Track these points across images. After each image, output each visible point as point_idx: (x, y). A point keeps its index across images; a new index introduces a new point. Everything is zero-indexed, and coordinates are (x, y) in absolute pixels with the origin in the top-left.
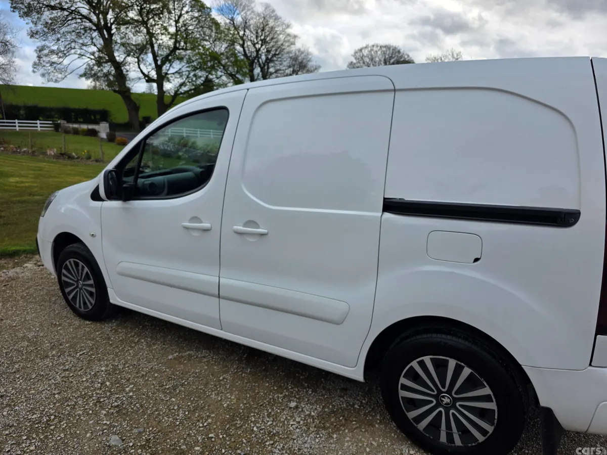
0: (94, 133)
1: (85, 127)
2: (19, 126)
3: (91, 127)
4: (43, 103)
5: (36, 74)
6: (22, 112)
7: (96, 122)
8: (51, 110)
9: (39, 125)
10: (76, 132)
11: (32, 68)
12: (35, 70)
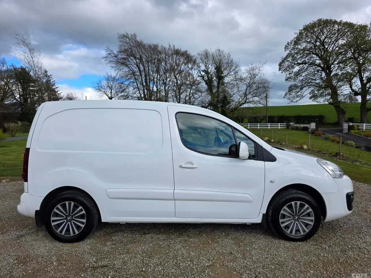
0: (306, 129)
1: (302, 126)
2: (270, 126)
3: (305, 125)
4: (287, 114)
5: (285, 98)
6: (276, 119)
7: (309, 123)
8: (290, 117)
9: (279, 126)
10: (297, 129)
11: (284, 96)
12: (285, 97)
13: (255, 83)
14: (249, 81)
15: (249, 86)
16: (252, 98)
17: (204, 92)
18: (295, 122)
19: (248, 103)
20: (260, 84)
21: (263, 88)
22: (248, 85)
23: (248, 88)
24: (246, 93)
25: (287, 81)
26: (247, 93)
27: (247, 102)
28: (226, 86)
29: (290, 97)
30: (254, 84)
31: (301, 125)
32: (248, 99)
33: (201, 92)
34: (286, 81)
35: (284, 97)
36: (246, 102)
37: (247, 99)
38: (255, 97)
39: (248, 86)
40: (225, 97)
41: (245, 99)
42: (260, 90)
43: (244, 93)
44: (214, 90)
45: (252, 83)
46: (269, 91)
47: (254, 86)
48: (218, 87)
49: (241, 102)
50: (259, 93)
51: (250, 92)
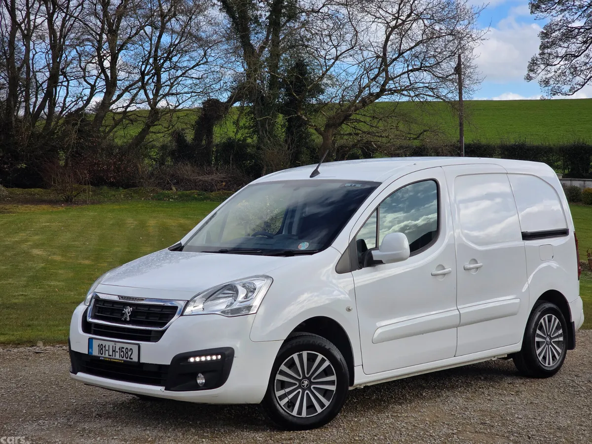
10: (574, 197)
11: (526, 72)
12: (532, 74)
13: (419, 17)
14: (395, 11)
15: (396, 27)
16: (406, 75)
17: (216, 43)
18: (566, 171)
19: (392, 92)
20: (440, 21)
21: (451, 38)
22: (393, 23)
23: (391, 37)
24: (385, 54)
25: (538, 14)
26: (390, 55)
27: (390, 90)
28: (304, 24)
29: (549, 75)
30: (415, 20)
31: (587, 183)
32: (392, 79)
33: (205, 44)
34: (532, 12)
35: (529, 78)
36: (385, 90)
37: (388, 79)
38: (417, 73)
39: (394, 28)
40: (300, 67)
41: (381, 80)
42: (440, 43)
43: (378, 57)
44: (257, 39)
45: (409, 16)
46: (472, 49)
47: (417, 29)
48: (274, 25)
49: (366, 92)
50: (434, 56)
51: (401, 54)
